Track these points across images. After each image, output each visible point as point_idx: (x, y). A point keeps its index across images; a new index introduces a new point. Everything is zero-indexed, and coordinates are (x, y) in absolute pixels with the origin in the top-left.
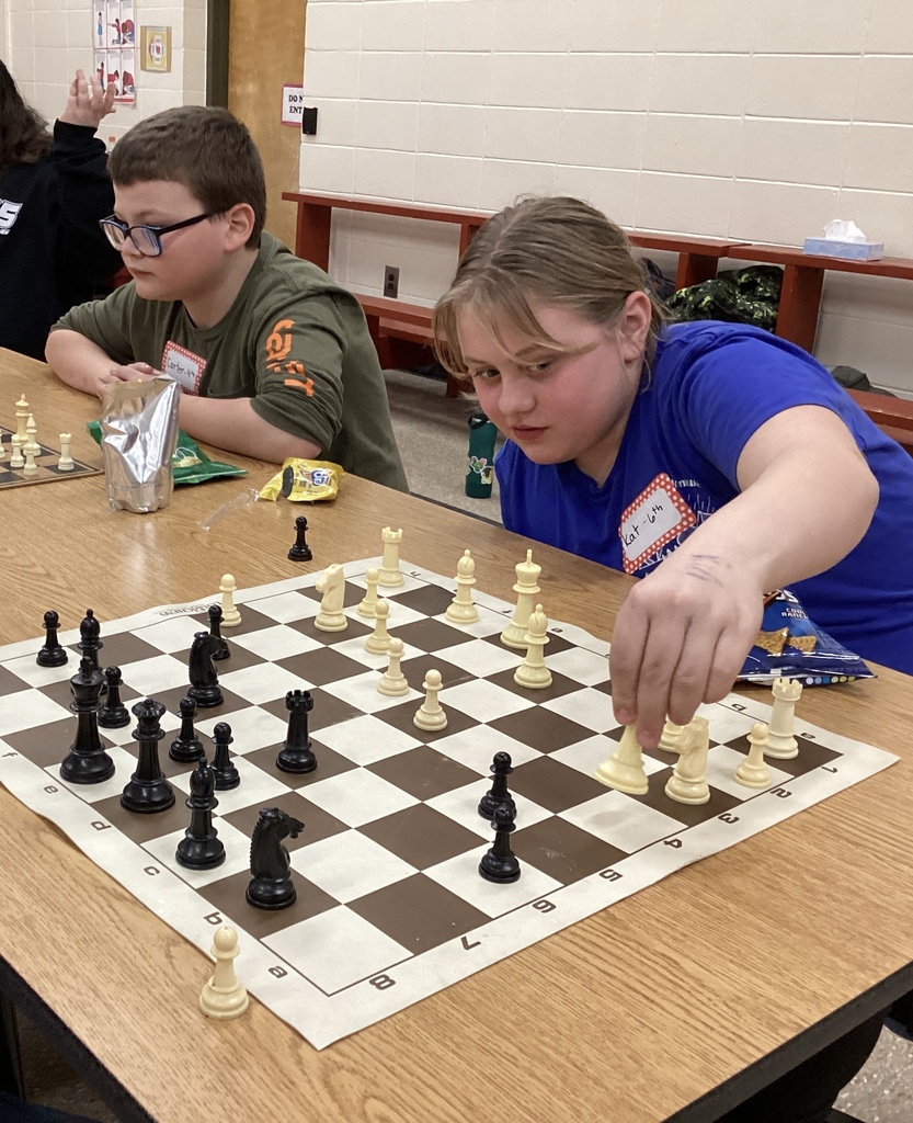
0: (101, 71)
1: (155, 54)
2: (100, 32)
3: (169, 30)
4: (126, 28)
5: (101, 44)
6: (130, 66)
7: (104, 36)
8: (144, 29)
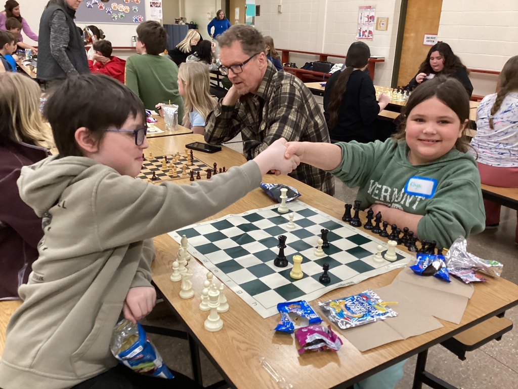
0: (360, 30)
1: (382, 25)
2: (361, 18)
3: (388, 19)
4: (372, 18)
5: (361, 22)
6: (371, 29)
7: (362, 20)
8: (378, 18)
